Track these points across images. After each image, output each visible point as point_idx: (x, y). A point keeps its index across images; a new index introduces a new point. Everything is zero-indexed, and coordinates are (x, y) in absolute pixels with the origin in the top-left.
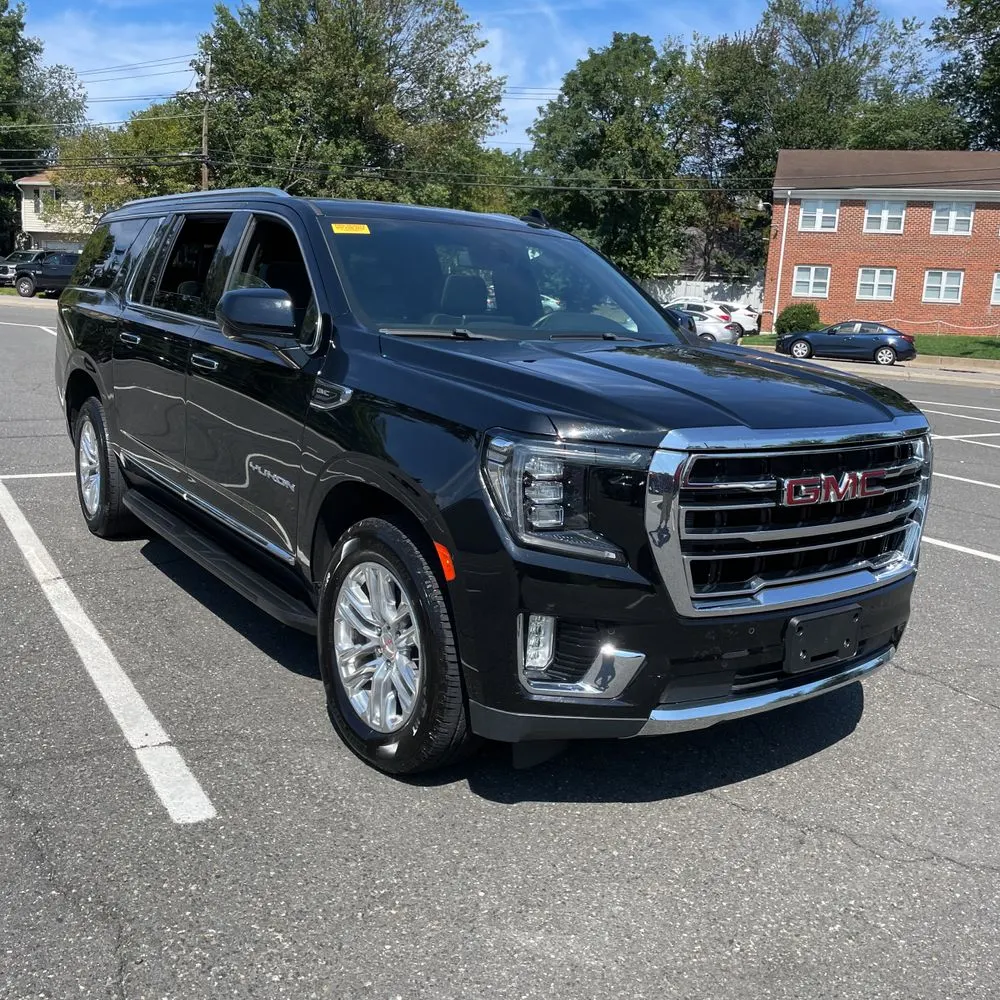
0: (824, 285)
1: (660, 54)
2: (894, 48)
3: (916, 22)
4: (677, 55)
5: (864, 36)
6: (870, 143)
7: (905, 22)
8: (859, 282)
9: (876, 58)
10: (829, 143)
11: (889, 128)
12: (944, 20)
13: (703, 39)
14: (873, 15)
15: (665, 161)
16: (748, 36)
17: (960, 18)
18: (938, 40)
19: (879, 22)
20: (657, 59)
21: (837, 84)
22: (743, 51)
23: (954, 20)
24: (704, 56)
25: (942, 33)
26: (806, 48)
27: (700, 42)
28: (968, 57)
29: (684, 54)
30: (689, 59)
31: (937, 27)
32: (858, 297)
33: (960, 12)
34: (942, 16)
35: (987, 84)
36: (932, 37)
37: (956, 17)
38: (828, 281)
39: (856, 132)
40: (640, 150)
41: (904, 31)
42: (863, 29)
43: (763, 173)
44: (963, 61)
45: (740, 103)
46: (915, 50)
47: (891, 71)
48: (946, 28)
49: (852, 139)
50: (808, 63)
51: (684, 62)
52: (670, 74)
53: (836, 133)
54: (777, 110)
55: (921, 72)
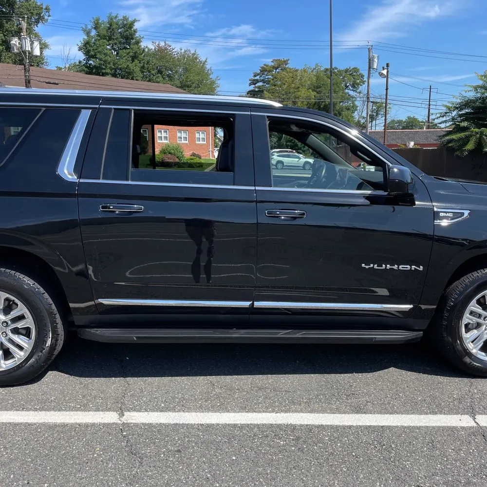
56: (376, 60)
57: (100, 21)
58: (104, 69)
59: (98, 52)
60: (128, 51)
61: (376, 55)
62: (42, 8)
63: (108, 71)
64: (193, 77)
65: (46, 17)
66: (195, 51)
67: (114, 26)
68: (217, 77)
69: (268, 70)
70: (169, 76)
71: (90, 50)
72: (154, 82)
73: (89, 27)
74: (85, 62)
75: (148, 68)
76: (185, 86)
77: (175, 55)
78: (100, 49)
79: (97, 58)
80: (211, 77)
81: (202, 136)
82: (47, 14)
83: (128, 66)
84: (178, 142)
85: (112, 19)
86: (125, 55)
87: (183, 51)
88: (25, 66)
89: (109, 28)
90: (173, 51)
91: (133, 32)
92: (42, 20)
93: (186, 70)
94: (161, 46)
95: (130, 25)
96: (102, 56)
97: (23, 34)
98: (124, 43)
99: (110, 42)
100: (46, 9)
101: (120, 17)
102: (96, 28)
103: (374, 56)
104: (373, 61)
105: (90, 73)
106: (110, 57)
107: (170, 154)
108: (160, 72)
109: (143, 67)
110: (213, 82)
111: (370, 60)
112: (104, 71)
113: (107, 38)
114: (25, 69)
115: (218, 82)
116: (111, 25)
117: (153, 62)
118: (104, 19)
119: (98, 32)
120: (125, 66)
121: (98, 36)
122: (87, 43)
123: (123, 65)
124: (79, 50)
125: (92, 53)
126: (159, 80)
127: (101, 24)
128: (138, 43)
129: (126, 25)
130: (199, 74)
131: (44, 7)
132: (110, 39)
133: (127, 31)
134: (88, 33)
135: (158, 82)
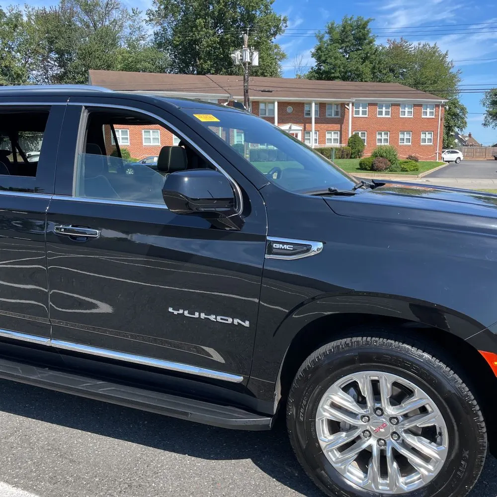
0: (127, 139)
1: (8, 15)
2: (130, 22)
3: (138, 11)
4: (18, 16)
5: (115, 14)
6: (129, 68)
7: (133, 10)
8: (143, 137)
9: (121, 26)
10: (109, 67)
11: (138, 61)
12: (151, 11)
13: (31, 8)
14: (117, 5)
15: (22, 73)
16: (57, 9)
17: (159, 10)
18: (151, 20)
19: (121, 9)
20: (6, 17)
21: (108, 38)
22: (56, 16)
23: (156, 11)
24: (33, 17)
25: (152, 17)
26: (86, 18)
27: (30, 9)
28: (165, 30)
29: (22, 15)
30: (25, 19)
31: (149, 14)
32: (144, 144)
33: (159, 8)
34: (150, 9)
35: (178, 43)
36: (148, 19)
37: (157, 10)
38: (128, 137)
39: (120, 63)
40: (6, 67)
41: (133, 14)
42: (114, 11)
43: (78, 81)
44: (163, 31)
45: (60, 44)
46: (140, 24)
47: (131, 34)
48: (153, 15)
49: (119, 66)
50: (88, 27)
51: (22, 19)
52: (16, 26)
53: (112, 62)
54: (80, 49)
55: (144, 35)
57: (335, 25)
58: (333, 73)
59: (329, 57)
60: (359, 52)
62: (280, 20)
63: (338, 74)
64: (429, 73)
65: (283, 28)
66: (435, 45)
67: (348, 28)
68: (459, 71)
70: (402, 74)
71: (321, 55)
72: (384, 82)
73: (323, 32)
74: (317, 68)
75: (379, 68)
76: (418, 83)
77: (411, 51)
78: (331, 54)
79: (327, 63)
80: (450, 71)
81: (428, 136)
82: (285, 25)
83: (358, 67)
84: (400, 144)
85: (346, 22)
86: (356, 56)
87: (421, 46)
88: (244, 77)
89: (343, 31)
90: (410, 47)
91: (366, 32)
92: (279, 31)
93: (422, 66)
94: (396, 43)
95: (364, 25)
96: (332, 61)
97: (245, 46)
98: (355, 45)
99: (342, 45)
100: (284, 20)
101: (355, 19)
102: (329, 33)
105: (320, 79)
106: (341, 60)
107: (382, 157)
108: (392, 70)
109: (374, 68)
110: (453, 77)
112: (333, 75)
113: (340, 41)
114: (244, 79)
115: (460, 76)
116: (344, 28)
117: (385, 61)
118: (339, 23)
119: (331, 37)
120: (355, 69)
121: (331, 40)
122: (319, 49)
123: (353, 67)
124: (312, 57)
125: (323, 58)
126: (389, 79)
127: (336, 28)
128: (371, 42)
129: (360, 26)
130: (437, 69)
131: (282, 19)
132: (343, 41)
133: (360, 31)
134: (321, 39)
135: (389, 82)
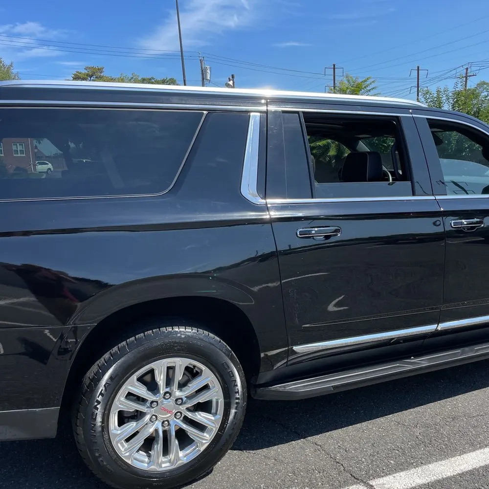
56: (208, 71)
61: (208, 67)
69: (82, 77)
81: (20, 148)
103: (206, 67)
104: (206, 72)
111: (202, 71)
